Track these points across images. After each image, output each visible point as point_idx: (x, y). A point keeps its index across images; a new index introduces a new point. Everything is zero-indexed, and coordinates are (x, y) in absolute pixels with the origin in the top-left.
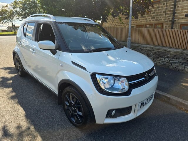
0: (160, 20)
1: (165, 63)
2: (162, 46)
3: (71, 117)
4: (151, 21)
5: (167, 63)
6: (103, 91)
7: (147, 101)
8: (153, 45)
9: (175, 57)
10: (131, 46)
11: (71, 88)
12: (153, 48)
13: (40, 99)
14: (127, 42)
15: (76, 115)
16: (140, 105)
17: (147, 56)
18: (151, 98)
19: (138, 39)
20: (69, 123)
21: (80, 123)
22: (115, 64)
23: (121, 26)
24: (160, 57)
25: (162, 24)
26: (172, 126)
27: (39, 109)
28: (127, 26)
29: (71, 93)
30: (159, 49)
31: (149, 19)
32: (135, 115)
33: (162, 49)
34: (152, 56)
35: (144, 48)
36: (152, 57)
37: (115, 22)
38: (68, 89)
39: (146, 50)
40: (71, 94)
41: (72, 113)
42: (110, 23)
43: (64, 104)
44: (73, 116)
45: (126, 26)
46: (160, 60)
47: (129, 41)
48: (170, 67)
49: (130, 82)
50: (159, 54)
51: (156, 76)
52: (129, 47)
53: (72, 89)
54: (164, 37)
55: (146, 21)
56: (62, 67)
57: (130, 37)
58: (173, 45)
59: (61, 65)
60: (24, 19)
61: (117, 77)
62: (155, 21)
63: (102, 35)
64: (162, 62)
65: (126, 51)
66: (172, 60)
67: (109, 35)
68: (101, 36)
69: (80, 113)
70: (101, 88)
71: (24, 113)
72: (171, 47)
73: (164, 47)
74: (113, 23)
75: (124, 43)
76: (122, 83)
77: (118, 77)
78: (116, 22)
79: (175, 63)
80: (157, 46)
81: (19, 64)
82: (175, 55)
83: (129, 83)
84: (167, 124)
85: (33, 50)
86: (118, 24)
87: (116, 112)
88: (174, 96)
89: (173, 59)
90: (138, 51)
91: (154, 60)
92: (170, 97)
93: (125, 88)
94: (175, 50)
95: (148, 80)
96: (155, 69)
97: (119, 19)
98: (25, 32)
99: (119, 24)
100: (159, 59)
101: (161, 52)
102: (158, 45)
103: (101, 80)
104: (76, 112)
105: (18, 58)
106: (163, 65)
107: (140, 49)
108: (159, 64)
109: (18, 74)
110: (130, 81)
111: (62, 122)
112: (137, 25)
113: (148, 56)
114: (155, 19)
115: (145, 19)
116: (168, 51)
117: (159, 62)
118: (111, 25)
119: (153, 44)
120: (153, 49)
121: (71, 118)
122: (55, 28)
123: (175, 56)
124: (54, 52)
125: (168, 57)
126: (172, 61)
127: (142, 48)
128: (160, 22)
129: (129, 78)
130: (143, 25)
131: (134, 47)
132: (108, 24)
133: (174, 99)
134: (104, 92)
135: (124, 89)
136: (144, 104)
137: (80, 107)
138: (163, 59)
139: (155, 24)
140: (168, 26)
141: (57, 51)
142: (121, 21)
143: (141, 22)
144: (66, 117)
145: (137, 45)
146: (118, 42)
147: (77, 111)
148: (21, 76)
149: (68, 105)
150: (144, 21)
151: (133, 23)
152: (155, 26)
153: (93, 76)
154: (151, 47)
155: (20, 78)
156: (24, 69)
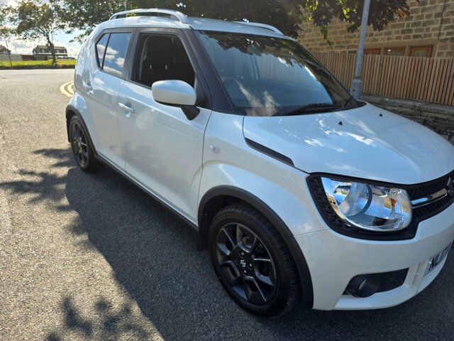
0: (425, 36)
2: (442, 102)
4: (402, 40)
6: (341, 226)
7: (444, 252)
8: (421, 102)
14: (352, 91)
15: (250, 283)
16: (430, 263)
19: (379, 85)
20: (227, 300)
21: (264, 303)
23: (323, 49)
25: (431, 47)
27: (145, 258)
29: (239, 225)
30: (437, 112)
31: (397, 32)
32: (416, 289)
33: (445, 113)
35: (395, 108)
37: (305, 39)
39: (400, 112)
40: (240, 227)
41: (239, 275)
43: (213, 251)
44: (241, 282)
45: (334, 50)
47: (357, 89)
49: (415, 202)
50: (436, 124)
55: (389, 39)
56: (216, 153)
57: (358, 78)
59: (214, 149)
60: (76, 29)
62: (412, 39)
65: (381, 115)
69: (266, 280)
70: (336, 216)
71: (109, 268)
73: (448, 107)
77: (382, 188)
78: (309, 41)
80: (430, 103)
81: (83, 140)
83: (412, 205)
85: (129, 104)
86: (313, 45)
97: (322, 31)
98: (101, 57)
101: (443, 119)
102: (431, 101)
104: (254, 275)
105: (79, 125)
109: (79, 165)
110: (414, 199)
111: (210, 296)
114: (414, 33)
115: (386, 34)
120: (419, 110)
121: (234, 288)
122: (193, 47)
124: (191, 113)
128: (425, 40)
129: (413, 191)
130: (380, 49)
134: (344, 228)
136: (438, 260)
137: (267, 262)
138: (447, 137)
139: (412, 48)
140: (445, 51)
141: (199, 110)
142: (325, 37)
143: (376, 40)
144: (217, 284)
147: (257, 273)
148: (87, 170)
149: (228, 254)
150: (382, 39)
151: (352, 44)
152: (411, 51)
153: (314, 182)
154: (415, 106)
155: (84, 176)
156: (97, 154)
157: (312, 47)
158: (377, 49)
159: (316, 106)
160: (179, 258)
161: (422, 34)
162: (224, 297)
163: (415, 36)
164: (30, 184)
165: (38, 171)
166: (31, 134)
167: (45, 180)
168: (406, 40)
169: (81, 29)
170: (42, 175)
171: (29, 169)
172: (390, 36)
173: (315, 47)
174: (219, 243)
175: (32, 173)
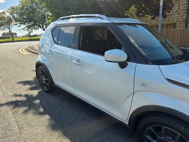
25: (175, 24)
40: (165, 128)
56: (144, 86)
59: (143, 84)
62: (166, 22)
85: (78, 61)
105: (44, 71)
109: (43, 89)
128: (172, 22)
140: (181, 26)
148: (48, 92)
150: (154, 22)
152: (166, 26)
155: (47, 95)
156: (55, 84)
161: (171, 19)
163: (168, 20)
164: (21, 102)
165: (23, 94)
166: (13, 75)
167: (27, 99)
168: (164, 22)
169: (24, 25)
170: (26, 96)
171: (18, 94)
172: (157, 21)
175: (20, 95)
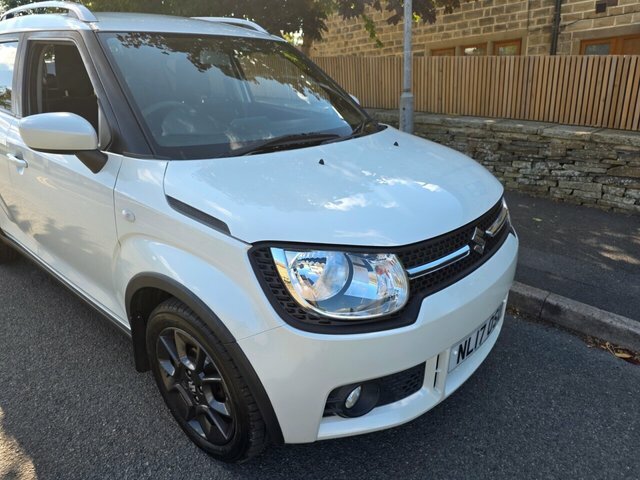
0: (511, 26)
1: (536, 180)
2: (522, 117)
3: (188, 421)
4: (482, 33)
5: (543, 178)
6: (304, 318)
7: (481, 333)
8: (492, 118)
9: (571, 156)
10: (415, 124)
11: (175, 309)
12: (491, 128)
13: (71, 351)
14: (401, 110)
15: (205, 413)
16: (456, 353)
17: (473, 158)
18: (495, 318)
19: (440, 99)
21: (226, 442)
22: (362, 196)
23: (379, 53)
24: (519, 158)
25: (519, 41)
26: (573, 414)
27: (65, 392)
28: (399, 53)
29: (177, 330)
30: (514, 131)
31: (475, 23)
32: (440, 392)
33: (524, 131)
34: (490, 158)
35: (461, 130)
36: (488, 161)
37: (355, 39)
38: (162, 312)
39: (468, 136)
40: (179, 334)
41: (190, 403)
42: (339, 46)
43: (157, 371)
44: (197, 414)
45: (394, 53)
46: (517, 171)
47: (408, 107)
48: (554, 192)
49: (412, 271)
50: (514, 147)
51: (510, 234)
52: (409, 127)
53: (180, 310)
54: (530, 84)
55: (464, 33)
57: (408, 91)
58: (562, 113)
59: (128, 216)
61: (360, 254)
62: (494, 32)
63: (306, 90)
64: (525, 176)
65: (396, 144)
66: (559, 166)
67: (332, 87)
68: (302, 92)
69: (223, 408)
70: (296, 304)
72: (556, 120)
73: (529, 123)
74: (350, 46)
75: (388, 115)
76: (381, 278)
78: (359, 41)
79: (570, 177)
80: (506, 119)
82: (571, 150)
83: (408, 275)
84: (556, 409)
85: (19, 156)
86: (365, 47)
87: (361, 392)
88: (573, 298)
89: (562, 164)
90: (439, 142)
91: (496, 172)
92: (560, 304)
93: (393, 297)
94: (569, 131)
95: (481, 253)
96: (505, 205)
97: (366, 27)
99: (370, 46)
100: (515, 165)
101: (523, 140)
102: (508, 116)
103: (298, 269)
104: (206, 403)
106: (527, 188)
107: (448, 133)
108: (516, 185)
110: (413, 265)
112: (434, 47)
113: (477, 155)
114: (495, 24)
115: (460, 26)
116: (544, 137)
117: (515, 179)
118: (342, 51)
119: (491, 115)
120: (491, 130)
121: (190, 423)
122: (96, 59)
123: (569, 152)
125: (545, 159)
126: (559, 173)
127: (454, 130)
128: (511, 33)
129: (409, 255)
130: (454, 48)
131: (426, 127)
132: (332, 50)
133: (575, 310)
134: (308, 320)
135: (388, 299)
136: (472, 346)
137: (218, 382)
138: (529, 165)
139: (496, 44)
140: (538, 46)
141: (106, 156)
142: (373, 36)
145: (436, 119)
146: (368, 112)
147: (209, 398)
149: (173, 374)
150: (456, 33)
151: (418, 43)
152: (494, 49)
153: (260, 256)
154: (485, 125)
157: (365, 51)
158: (450, 49)
159: (295, 137)
160: (120, 385)
161: (506, 24)
162: (179, 437)
163: (498, 28)
168: (486, 34)
172: (466, 29)
173: (369, 50)
174: (160, 358)
